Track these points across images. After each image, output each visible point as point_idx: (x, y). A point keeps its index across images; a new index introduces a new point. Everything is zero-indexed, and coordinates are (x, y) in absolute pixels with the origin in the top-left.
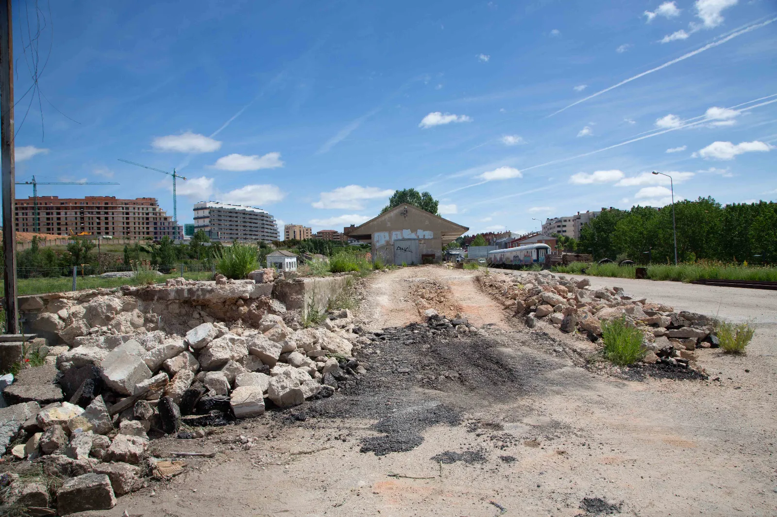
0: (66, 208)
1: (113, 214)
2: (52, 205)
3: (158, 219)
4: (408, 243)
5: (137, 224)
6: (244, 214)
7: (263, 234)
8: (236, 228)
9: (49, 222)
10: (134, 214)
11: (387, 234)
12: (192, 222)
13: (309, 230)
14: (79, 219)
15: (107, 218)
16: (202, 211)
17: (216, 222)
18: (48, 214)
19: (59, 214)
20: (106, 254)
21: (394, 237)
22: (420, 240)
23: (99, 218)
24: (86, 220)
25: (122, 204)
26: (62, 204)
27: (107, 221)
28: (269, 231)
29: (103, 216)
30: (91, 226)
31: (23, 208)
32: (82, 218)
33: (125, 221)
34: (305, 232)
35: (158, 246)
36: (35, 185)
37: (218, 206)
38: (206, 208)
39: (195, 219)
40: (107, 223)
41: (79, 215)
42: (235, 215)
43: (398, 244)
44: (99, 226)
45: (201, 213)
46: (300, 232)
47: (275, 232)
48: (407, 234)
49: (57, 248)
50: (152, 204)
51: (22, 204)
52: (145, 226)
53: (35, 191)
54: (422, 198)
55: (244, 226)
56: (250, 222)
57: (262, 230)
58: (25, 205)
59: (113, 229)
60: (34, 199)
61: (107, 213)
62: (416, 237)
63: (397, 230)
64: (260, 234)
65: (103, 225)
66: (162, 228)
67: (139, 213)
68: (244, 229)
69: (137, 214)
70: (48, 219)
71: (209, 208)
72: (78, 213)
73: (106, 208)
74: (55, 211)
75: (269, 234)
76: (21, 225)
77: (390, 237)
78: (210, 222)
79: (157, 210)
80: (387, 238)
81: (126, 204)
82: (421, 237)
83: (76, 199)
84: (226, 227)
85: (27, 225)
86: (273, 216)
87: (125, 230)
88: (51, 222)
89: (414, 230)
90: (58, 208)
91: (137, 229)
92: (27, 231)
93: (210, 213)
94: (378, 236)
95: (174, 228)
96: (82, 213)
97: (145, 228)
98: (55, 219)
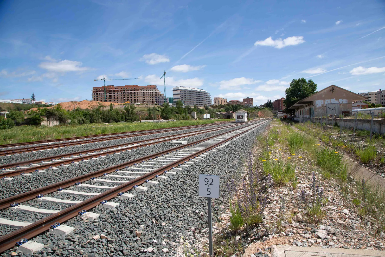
0: (118, 91)
1: (137, 93)
2: (111, 89)
3: (157, 95)
4: (334, 106)
5: (148, 98)
6: (196, 92)
7: (205, 102)
8: (193, 99)
9: (110, 97)
10: (147, 93)
11: (322, 101)
12: (172, 96)
13: (225, 100)
14: (123, 96)
15: (135, 95)
16: (177, 91)
17: (184, 96)
18: (110, 93)
19: (114, 93)
20: (140, 112)
21: (326, 103)
22: (340, 104)
23: (131, 95)
24: (126, 96)
25: (141, 88)
26: (116, 89)
27: (135, 96)
28: (207, 100)
29: (133, 94)
30: (128, 99)
31: (100, 91)
32: (124, 95)
33: (143, 96)
34: (224, 101)
35: (163, 108)
36: (104, 80)
37: (184, 89)
38: (178, 90)
39: (173, 95)
40: (135, 97)
41: (123, 94)
42: (193, 93)
43: (328, 106)
44: (131, 99)
45: (176, 92)
46: (221, 101)
47: (210, 101)
48: (333, 101)
49: (119, 109)
50: (155, 88)
51: (99, 89)
52: (152, 98)
53: (105, 83)
54: (308, 83)
55: (196, 98)
56: (199, 96)
57: (205, 100)
58: (101, 90)
59: (138, 100)
60: (104, 87)
61: (135, 93)
62: (338, 103)
63: (328, 99)
64: (203, 102)
65: (133, 98)
66: (159, 99)
67: (149, 93)
68: (196, 99)
69: (148, 93)
70: (110, 96)
71: (180, 90)
72: (123, 93)
73: (134, 90)
74: (113, 92)
75: (208, 102)
76: (99, 99)
77: (324, 102)
78: (181, 96)
79: (157, 91)
80: (323, 103)
81: (143, 88)
82: (341, 102)
83: (121, 87)
84: (188, 99)
85: (101, 99)
86: (209, 93)
87: (143, 101)
88: (111, 97)
89: (337, 99)
90: (114, 91)
91: (148, 100)
92: (106, 101)
93: (180, 92)
94: (318, 102)
95: (164, 99)
96: (124, 93)
97: (152, 100)
98: (113, 96)
